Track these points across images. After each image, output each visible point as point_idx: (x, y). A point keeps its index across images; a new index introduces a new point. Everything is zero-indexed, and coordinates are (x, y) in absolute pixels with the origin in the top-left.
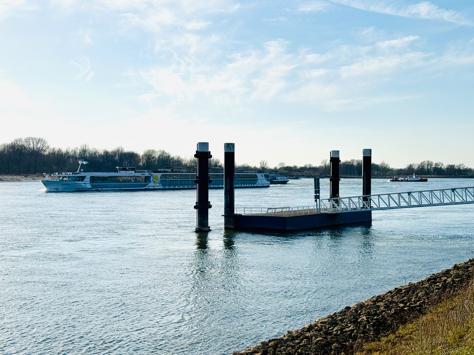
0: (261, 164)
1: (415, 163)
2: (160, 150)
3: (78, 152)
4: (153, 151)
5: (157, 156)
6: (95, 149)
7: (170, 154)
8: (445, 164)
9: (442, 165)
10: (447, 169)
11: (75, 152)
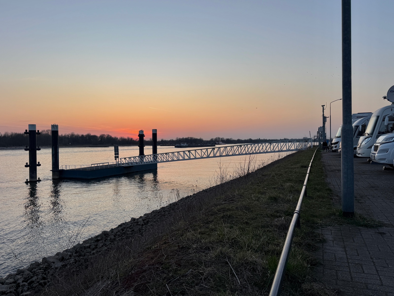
0: (150, 139)
1: (213, 138)
2: (107, 135)
3: (70, 135)
4: (104, 135)
5: (106, 136)
6: (78, 134)
7: (111, 136)
8: (225, 138)
9: (224, 139)
10: (226, 140)
11: (69, 136)
